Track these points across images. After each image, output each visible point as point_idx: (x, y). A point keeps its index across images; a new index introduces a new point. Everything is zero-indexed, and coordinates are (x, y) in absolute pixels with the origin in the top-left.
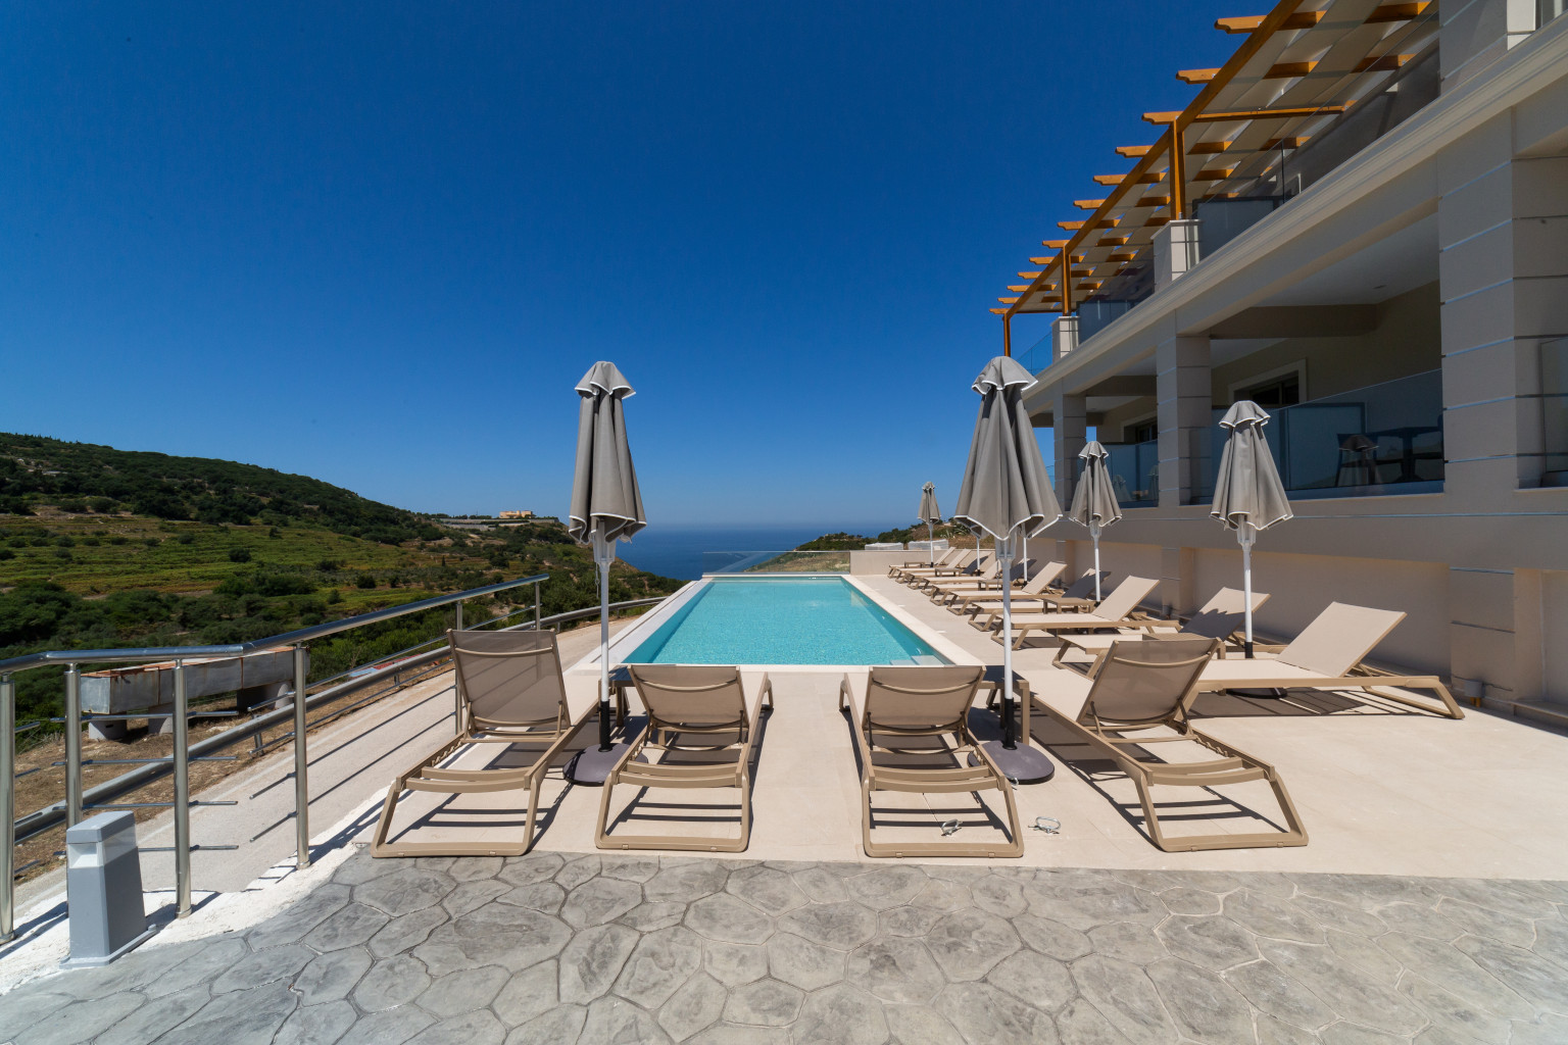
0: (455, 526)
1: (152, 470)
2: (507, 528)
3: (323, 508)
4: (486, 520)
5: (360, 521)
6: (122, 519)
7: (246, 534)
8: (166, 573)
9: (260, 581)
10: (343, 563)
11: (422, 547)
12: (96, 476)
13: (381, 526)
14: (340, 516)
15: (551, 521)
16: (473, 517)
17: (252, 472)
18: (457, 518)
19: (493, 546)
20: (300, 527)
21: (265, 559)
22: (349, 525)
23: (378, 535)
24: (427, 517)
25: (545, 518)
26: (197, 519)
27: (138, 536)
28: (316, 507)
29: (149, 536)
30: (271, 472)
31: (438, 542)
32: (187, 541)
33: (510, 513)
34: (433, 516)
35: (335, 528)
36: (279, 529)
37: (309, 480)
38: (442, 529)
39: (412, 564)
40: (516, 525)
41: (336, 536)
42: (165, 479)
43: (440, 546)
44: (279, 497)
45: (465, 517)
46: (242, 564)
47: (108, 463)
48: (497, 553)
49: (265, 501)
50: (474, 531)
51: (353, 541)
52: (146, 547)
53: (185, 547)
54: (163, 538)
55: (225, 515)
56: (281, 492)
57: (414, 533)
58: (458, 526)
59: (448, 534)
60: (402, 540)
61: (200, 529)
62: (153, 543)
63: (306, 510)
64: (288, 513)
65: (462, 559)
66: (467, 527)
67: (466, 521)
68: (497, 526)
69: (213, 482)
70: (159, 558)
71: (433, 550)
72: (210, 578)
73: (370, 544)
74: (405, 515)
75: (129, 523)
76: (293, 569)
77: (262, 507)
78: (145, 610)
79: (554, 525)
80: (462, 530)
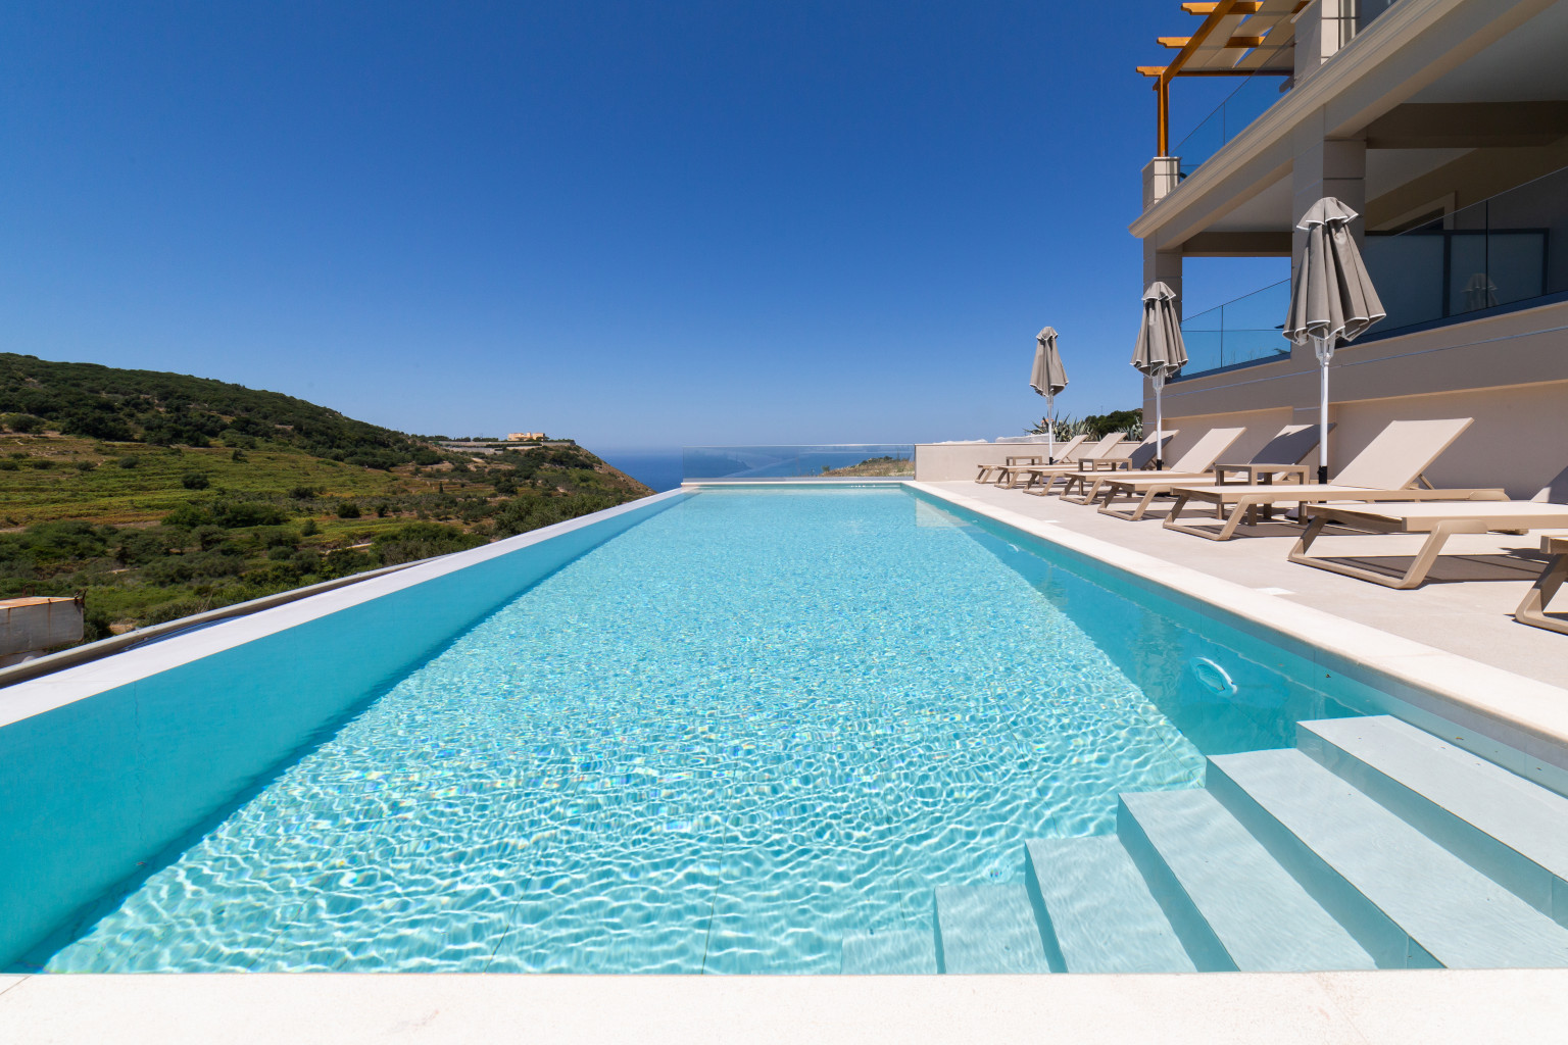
0: (455, 450)
1: (87, 384)
2: (516, 451)
3: (299, 429)
4: (492, 443)
5: (344, 443)
6: (48, 440)
7: (204, 457)
8: (104, 502)
9: (221, 511)
10: (322, 490)
11: (417, 472)
12: (14, 390)
13: (368, 448)
14: (319, 438)
15: (567, 444)
16: (476, 440)
17: (214, 387)
18: (458, 440)
19: (499, 471)
20: (271, 450)
21: (227, 486)
22: (330, 447)
23: (364, 458)
24: (423, 439)
25: (560, 441)
26: (143, 440)
27: (68, 459)
28: (289, 428)
29: (81, 459)
30: (236, 387)
31: (436, 467)
32: (130, 465)
33: (520, 436)
34: (431, 438)
35: (313, 451)
36: (244, 452)
37: (282, 397)
38: (440, 452)
39: (404, 491)
40: (526, 448)
41: (314, 460)
42: (104, 395)
43: (438, 471)
44: (245, 415)
45: (468, 440)
46: (199, 491)
47: (31, 376)
48: (503, 479)
49: (227, 420)
50: (477, 455)
51: (334, 465)
52: (78, 472)
53: (127, 472)
54: (100, 461)
55: (177, 436)
56: (248, 410)
57: (408, 456)
58: (460, 450)
59: (448, 458)
60: (393, 465)
61: (145, 452)
62: (86, 468)
63: (277, 431)
64: (255, 434)
65: (463, 486)
66: (470, 450)
67: (469, 444)
68: (504, 449)
69: (164, 397)
70: (94, 485)
71: (430, 476)
72: (159, 507)
73: (356, 468)
74: (397, 438)
75: (56, 444)
76: (261, 496)
77: (224, 427)
78: (74, 544)
79: (570, 448)
80: (463, 453)
